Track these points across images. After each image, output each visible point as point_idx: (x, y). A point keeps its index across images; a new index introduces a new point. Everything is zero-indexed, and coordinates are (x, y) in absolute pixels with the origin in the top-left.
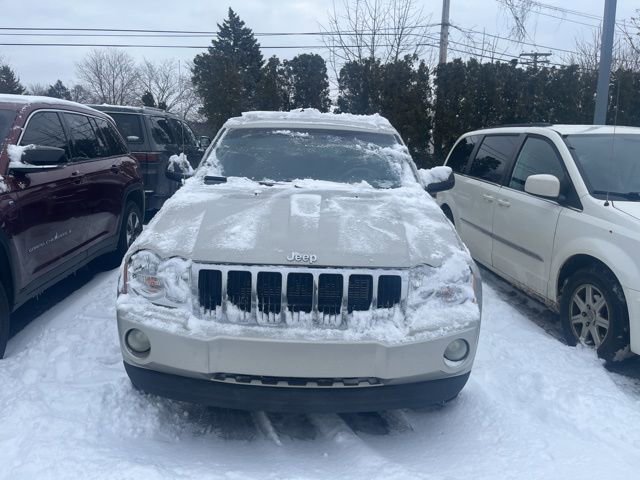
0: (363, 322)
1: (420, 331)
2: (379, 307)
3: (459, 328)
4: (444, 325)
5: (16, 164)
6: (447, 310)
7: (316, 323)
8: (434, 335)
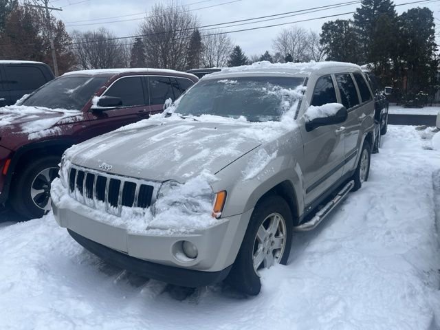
0: (127, 214)
1: (154, 228)
2: (138, 206)
3: (184, 233)
4: (174, 227)
5: (95, 106)
6: (184, 217)
7: (107, 210)
8: (162, 233)
